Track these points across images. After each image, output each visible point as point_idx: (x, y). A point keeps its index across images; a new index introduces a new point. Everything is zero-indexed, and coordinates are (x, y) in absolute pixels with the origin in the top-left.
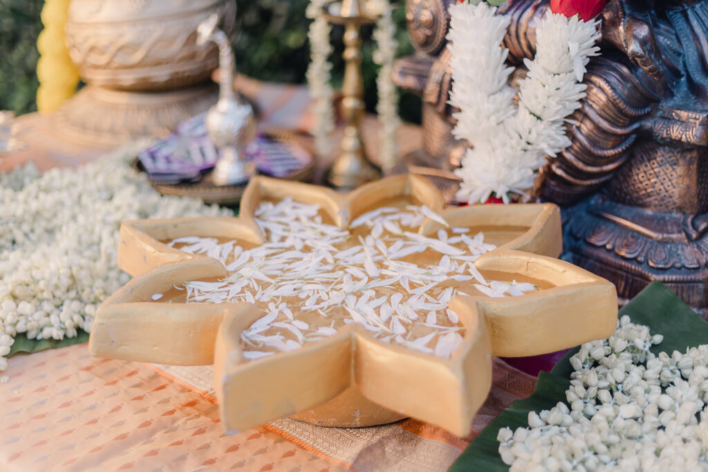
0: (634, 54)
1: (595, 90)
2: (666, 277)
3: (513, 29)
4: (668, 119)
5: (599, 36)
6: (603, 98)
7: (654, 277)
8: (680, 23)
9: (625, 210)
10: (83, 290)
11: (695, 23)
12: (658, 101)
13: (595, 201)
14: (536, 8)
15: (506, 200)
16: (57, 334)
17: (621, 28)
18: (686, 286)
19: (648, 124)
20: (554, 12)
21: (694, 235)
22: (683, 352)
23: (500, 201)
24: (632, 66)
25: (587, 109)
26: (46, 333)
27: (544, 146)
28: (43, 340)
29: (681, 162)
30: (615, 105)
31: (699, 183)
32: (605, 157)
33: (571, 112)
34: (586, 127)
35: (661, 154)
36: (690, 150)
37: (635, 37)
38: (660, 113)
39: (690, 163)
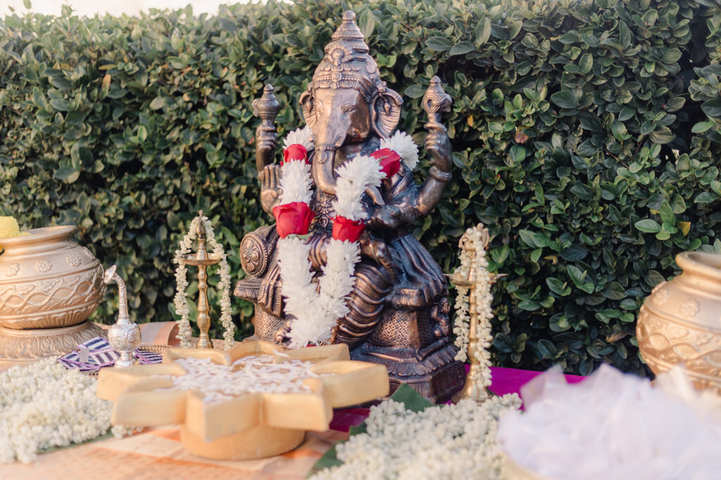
0: (380, 257)
1: (360, 281)
2: (410, 381)
3: (312, 252)
4: (399, 295)
5: (359, 251)
6: (365, 284)
7: (403, 382)
8: (399, 246)
9: (381, 350)
10: (70, 418)
11: (406, 246)
12: (393, 286)
13: (365, 346)
14: (324, 240)
15: (317, 344)
16: (59, 442)
17: (371, 245)
18: (420, 385)
19: (388, 298)
20: (336, 239)
21: (421, 359)
22: (423, 411)
23: (315, 345)
24: (378, 265)
25: (357, 291)
26: (52, 442)
27: (336, 312)
28: (50, 448)
29: (409, 318)
30: (371, 287)
31: (419, 330)
32: (369, 318)
33: (348, 293)
34: (357, 301)
35: (398, 315)
36: (412, 311)
37: (379, 248)
38: (394, 292)
39: (413, 319)
